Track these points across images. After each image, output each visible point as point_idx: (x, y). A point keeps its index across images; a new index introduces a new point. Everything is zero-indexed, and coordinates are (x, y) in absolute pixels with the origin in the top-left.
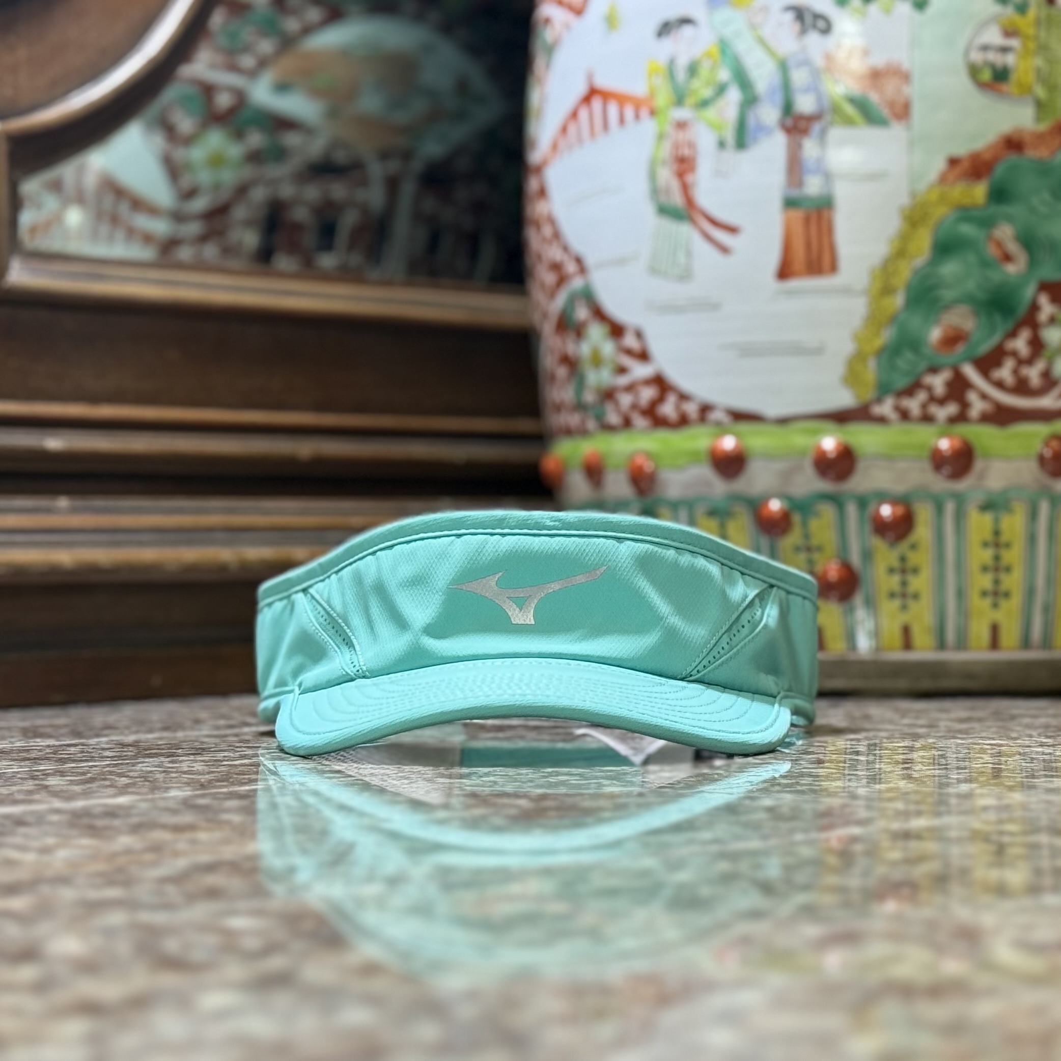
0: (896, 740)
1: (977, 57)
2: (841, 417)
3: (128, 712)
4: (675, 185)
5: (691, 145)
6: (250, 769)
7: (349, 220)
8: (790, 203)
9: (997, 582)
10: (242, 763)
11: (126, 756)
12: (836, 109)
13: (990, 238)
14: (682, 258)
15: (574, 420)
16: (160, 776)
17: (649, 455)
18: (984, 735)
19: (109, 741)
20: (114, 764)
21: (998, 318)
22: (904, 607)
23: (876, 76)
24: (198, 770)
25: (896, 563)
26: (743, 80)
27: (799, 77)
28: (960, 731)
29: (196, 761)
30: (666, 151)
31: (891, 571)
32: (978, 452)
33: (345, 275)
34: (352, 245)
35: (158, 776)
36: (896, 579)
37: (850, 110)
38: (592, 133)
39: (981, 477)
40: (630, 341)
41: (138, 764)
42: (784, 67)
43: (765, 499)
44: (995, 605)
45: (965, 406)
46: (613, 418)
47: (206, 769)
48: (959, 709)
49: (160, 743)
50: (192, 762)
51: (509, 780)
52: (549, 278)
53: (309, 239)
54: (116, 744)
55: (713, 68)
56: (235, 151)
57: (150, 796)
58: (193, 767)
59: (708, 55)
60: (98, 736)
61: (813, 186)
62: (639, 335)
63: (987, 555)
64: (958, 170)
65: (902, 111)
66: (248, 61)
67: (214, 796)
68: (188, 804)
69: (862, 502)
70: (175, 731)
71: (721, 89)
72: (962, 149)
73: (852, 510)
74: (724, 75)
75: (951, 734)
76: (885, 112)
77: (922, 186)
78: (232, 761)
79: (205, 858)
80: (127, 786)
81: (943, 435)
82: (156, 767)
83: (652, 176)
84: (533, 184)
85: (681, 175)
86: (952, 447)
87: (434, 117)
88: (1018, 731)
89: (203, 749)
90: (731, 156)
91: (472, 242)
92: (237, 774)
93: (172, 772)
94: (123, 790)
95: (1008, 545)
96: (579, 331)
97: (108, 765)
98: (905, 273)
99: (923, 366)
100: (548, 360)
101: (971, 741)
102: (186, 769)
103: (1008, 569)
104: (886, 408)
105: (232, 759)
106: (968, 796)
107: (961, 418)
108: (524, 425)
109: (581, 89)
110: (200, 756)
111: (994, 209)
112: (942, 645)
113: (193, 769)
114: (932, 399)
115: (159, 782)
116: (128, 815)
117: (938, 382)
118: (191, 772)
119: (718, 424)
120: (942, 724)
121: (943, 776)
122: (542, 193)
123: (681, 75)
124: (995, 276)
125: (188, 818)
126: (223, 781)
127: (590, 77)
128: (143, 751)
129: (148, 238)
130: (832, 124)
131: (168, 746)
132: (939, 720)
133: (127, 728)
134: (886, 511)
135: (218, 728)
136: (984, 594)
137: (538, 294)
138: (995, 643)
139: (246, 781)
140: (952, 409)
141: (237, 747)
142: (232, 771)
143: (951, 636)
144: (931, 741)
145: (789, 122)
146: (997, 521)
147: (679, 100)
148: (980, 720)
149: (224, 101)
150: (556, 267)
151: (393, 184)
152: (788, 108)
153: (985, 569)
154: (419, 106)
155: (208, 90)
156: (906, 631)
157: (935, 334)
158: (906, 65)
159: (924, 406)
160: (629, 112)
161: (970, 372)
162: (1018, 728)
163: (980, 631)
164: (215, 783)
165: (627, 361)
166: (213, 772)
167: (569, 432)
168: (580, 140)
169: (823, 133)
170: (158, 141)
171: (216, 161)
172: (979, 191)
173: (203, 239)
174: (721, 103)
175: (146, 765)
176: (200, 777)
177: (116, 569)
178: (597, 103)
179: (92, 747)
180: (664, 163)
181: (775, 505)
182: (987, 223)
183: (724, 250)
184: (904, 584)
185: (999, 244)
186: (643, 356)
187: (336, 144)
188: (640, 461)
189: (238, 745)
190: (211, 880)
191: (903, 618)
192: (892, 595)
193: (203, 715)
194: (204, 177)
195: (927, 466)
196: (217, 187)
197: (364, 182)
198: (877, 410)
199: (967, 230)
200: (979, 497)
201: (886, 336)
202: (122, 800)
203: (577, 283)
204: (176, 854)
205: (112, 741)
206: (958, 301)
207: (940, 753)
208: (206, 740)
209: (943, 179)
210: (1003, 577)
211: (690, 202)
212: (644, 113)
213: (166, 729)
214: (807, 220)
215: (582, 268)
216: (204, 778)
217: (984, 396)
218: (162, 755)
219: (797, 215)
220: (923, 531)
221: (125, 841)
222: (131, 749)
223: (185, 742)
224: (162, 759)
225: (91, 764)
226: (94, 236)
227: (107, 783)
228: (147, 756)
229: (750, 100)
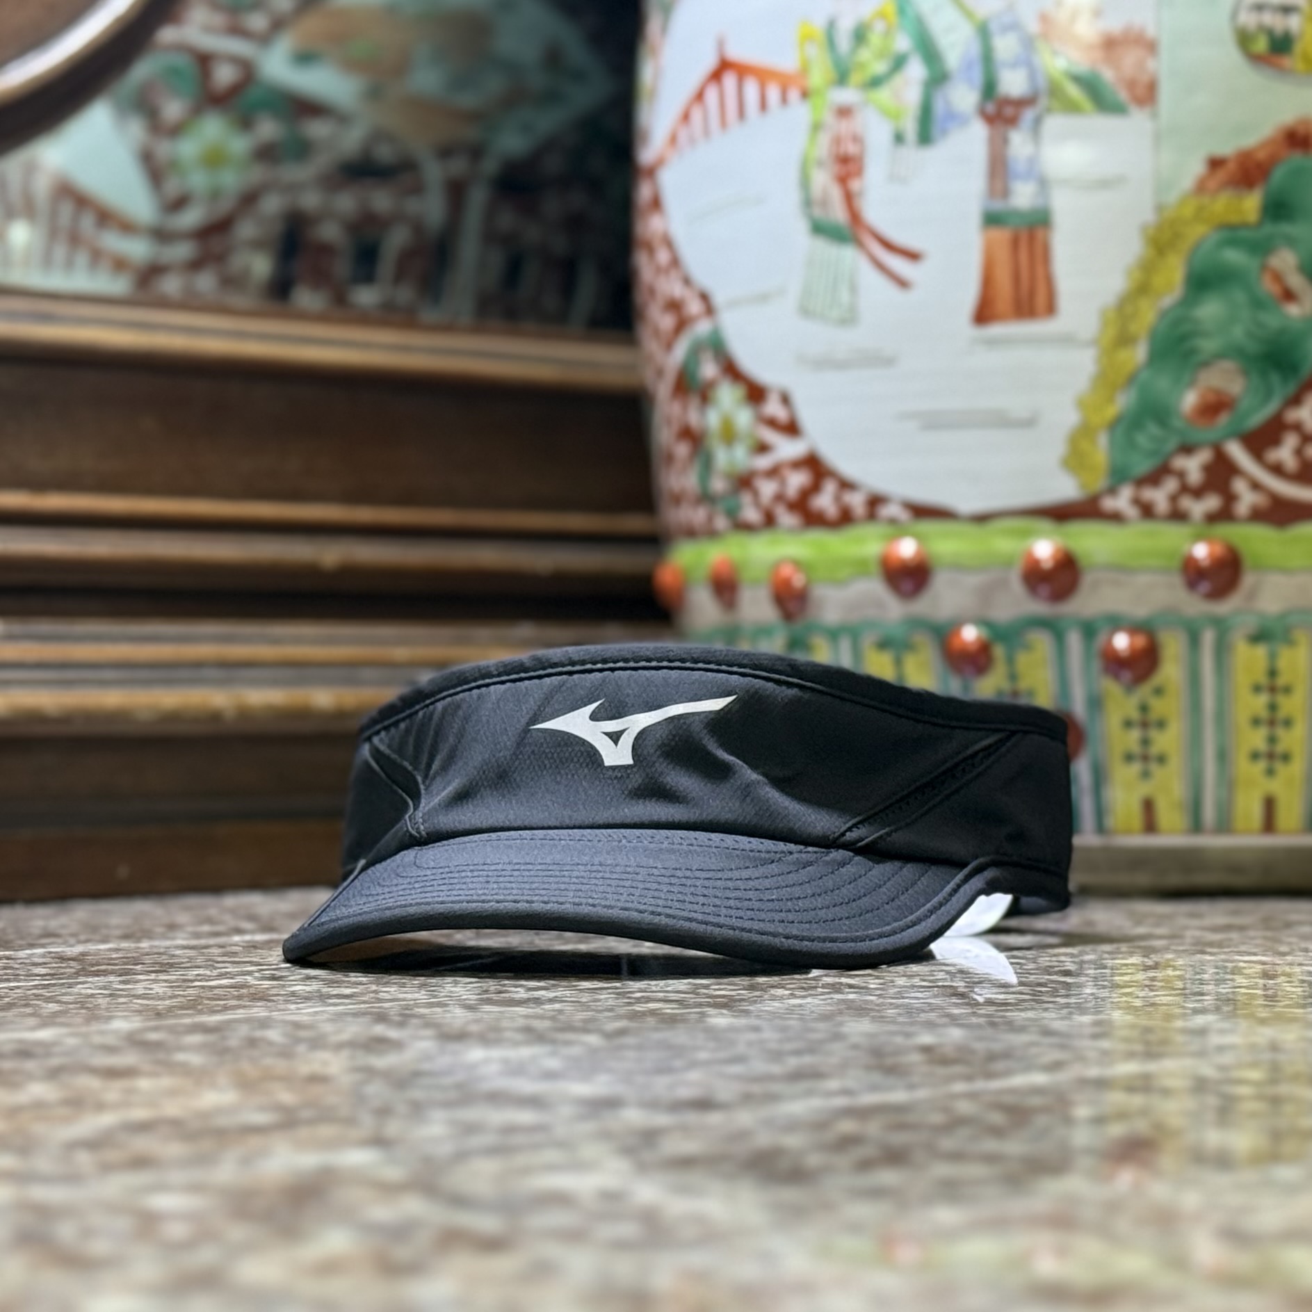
0: (1120, 956)
1: (1248, 19)
2: (1060, 514)
3: (81, 912)
4: (836, 194)
5: (857, 139)
6: (228, 992)
7: (396, 240)
8: (992, 220)
9: (1272, 740)
10: (221, 984)
11: (62, 974)
12: (1054, 91)
13: (1264, 268)
14: (844, 296)
15: (698, 516)
16: (102, 1002)
17: (798, 564)
18: (1243, 948)
19: (45, 952)
20: (44, 985)
21: (1275, 378)
22: (1146, 775)
23: (1111, 45)
24: (158, 993)
25: (1135, 715)
26: (929, 51)
27: (1005, 46)
28: (1211, 944)
29: (155, 981)
30: (823, 146)
31: (1128, 724)
32: (1247, 562)
33: (388, 316)
34: (400, 275)
35: (100, 1001)
36: (1135, 735)
37: (1074, 91)
38: (723, 123)
39: (1252, 596)
40: (773, 408)
41: (77, 985)
42: (984, 33)
43: (956, 625)
44: (1270, 772)
45: (1230, 498)
46: (751, 514)
47: (169, 992)
48: (1216, 913)
49: (114, 956)
50: (151, 982)
51: (579, 1008)
52: (666, 322)
53: (342, 267)
54: (53, 958)
55: (888, 33)
56: (240, 145)
57: (84, 1029)
58: (151, 989)
59: (882, 15)
60: (32, 946)
61: (1023, 196)
62: (786, 400)
63: (1260, 703)
64: (1221, 175)
65: (1146, 94)
66: (257, 22)
67: (172, 1030)
68: (134, 1041)
69: (1089, 630)
70: (139, 940)
71: (899, 63)
72: (1227, 148)
73: (1074, 640)
74: (902, 43)
75: (1199, 948)
76: (1123, 95)
77: (1172, 197)
78: (207, 981)
79: (140, 1114)
80: (55, 1014)
81: (1198, 538)
82: (100, 989)
83: (805, 183)
84: (644, 192)
85: (843, 180)
86: (1211, 555)
87: (513, 99)
88: (1290, 944)
89: (171, 965)
90: (912, 154)
91: (567, 271)
92: (209, 999)
93: (121, 996)
94: (48, 1021)
95: (1287, 690)
96: (705, 394)
97: (35, 987)
98: (1148, 315)
99: (1172, 444)
100: (664, 434)
101: (1223, 957)
102: (141, 992)
103: (1288, 723)
104: (1122, 501)
105: (207, 978)
106: (1202, 1032)
107: (1224, 515)
108: (633, 523)
109: (709, 62)
110: (165, 973)
111: (1269, 229)
112: (1196, 826)
113: (151, 992)
114: (1185, 489)
115: (100, 1009)
116: (48, 1055)
117: (1193, 466)
118: (146, 996)
119: (893, 521)
120: (1189, 934)
121: (1173, 1005)
122: (656, 204)
123: (844, 43)
124: (1272, 321)
125: (128, 1059)
126: (187, 1009)
127: (721, 45)
128: (86, 967)
129: (120, 264)
130: (1049, 110)
131: (124, 960)
132: (1186, 928)
133: (73, 935)
134: (1121, 642)
135: (197, 936)
136: (1255, 756)
137: (650, 345)
138: (1269, 825)
139: (220, 1008)
140: (1212, 502)
141: (218, 962)
142: (202, 995)
143: (1209, 814)
144: (1170, 956)
145: (991, 108)
146: (1273, 657)
147: (842, 78)
148: (1241, 928)
149: (224, 75)
150: (674, 306)
151: (456, 191)
152: (989, 88)
153: (1256, 722)
154: (494, 85)
155: (204, 61)
156: (1148, 807)
157: (1190, 400)
158: (1151, 32)
159: (1174, 499)
160: (773, 93)
161: (1237, 452)
162: (1293, 940)
163: (1249, 808)
164: (176, 1011)
165: (770, 436)
166: (175, 996)
167: (691, 533)
168: (707, 132)
169: (1038, 122)
170: (136, 129)
171: (214, 160)
172: (1251, 204)
173: (195, 265)
174: (898, 80)
175: (87, 987)
176: (159, 1003)
177: (66, 718)
178: (730, 80)
179: (19, 961)
180: (820, 164)
181: (970, 634)
182: (1261, 248)
183: (902, 283)
184: (1145, 742)
185: (1278, 277)
186: (792, 429)
187: (378, 136)
188: (787, 571)
189: (220, 959)
190: (143, 1144)
191: (1144, 789)
192: (1129, 758)
193: (182, 918)
194: (198, 181)
195: (1178, 581)
196: (215, 195)
197: (417, 189)
198: (1109, 504)
199: (1234, 257)
200: (1250, 623)
201: (1123, 402)
202: (45, 1034)
203: (702, 328)
204: (100, 1107)
205: (50, 953)
206: (1220, 356)
207: (1178, 973)
208: (178, 952)
209: (1201, 187)
210: (1280, 732)
211: (855, 217)
212: (794, 95)
213: (126, 937)
214: (1015, 243)
215: (709, 309)
216: (162, 1005)
217: (1256, 486)
218: (112, 972)
219: (1002, 236)
220: (1171, 670)
221: (39, 1090)
222: (72, 963)
223: (147, 954)
224: (112, 978)
225: (12, 984)
226: (47, 261)
227: (29, 1010)
228: (91, 973)
229: (938, 78)
